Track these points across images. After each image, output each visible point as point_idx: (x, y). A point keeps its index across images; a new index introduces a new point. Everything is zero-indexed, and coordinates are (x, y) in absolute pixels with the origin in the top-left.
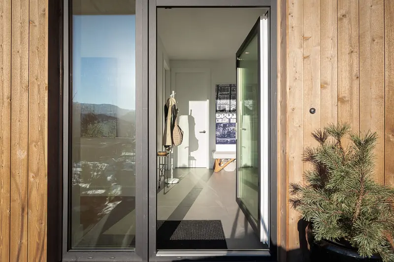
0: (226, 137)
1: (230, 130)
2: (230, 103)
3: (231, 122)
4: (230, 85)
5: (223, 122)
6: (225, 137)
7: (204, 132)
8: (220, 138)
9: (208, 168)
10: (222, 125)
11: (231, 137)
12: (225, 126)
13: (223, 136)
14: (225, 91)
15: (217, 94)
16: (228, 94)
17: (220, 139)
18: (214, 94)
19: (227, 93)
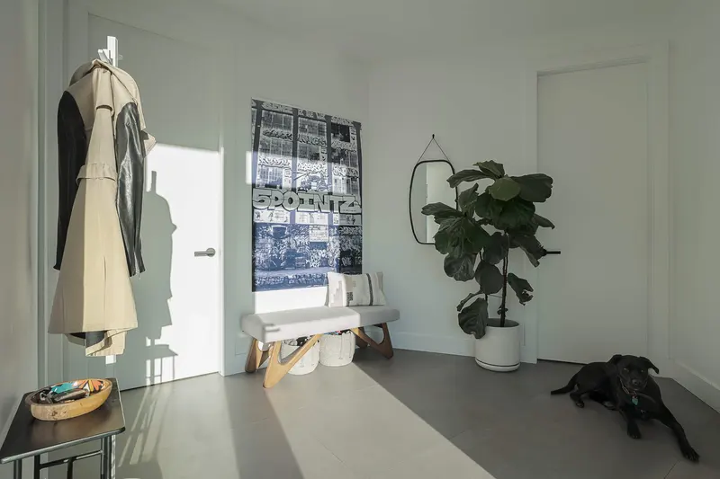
0: (283, 269)
1: (293, 246)
2: (295, 166)
3: (298, 221)
4: (295, 110)
5: (275, 220)
6: (280, 269)
7: (210, 253)
8: (268, 270)
9: (222, 374)
10: (271, 230)
11: (297, 268)
12: (279, 233)
13: (274, 265)
14: (280, 127)
15: (257, 130)
16: (289, 136)
17: (265, 274)
18: (247, 129)
19: (285, 132)
